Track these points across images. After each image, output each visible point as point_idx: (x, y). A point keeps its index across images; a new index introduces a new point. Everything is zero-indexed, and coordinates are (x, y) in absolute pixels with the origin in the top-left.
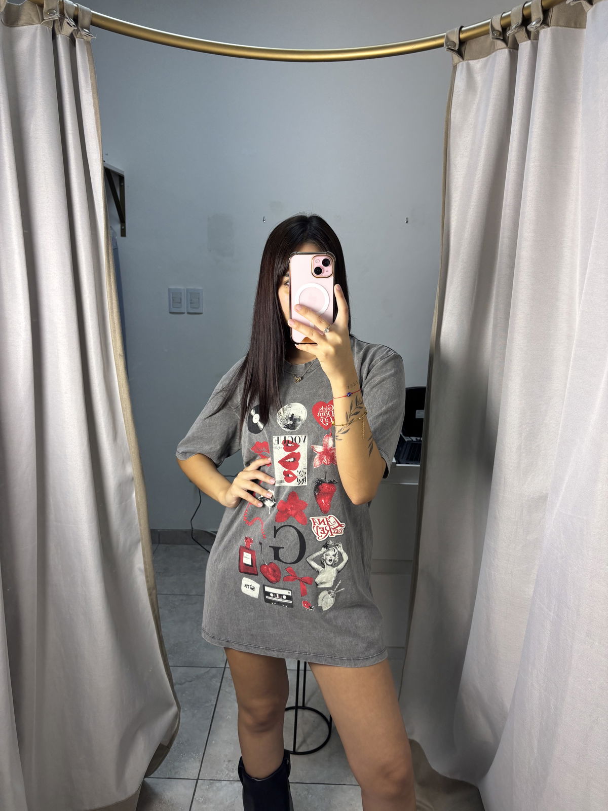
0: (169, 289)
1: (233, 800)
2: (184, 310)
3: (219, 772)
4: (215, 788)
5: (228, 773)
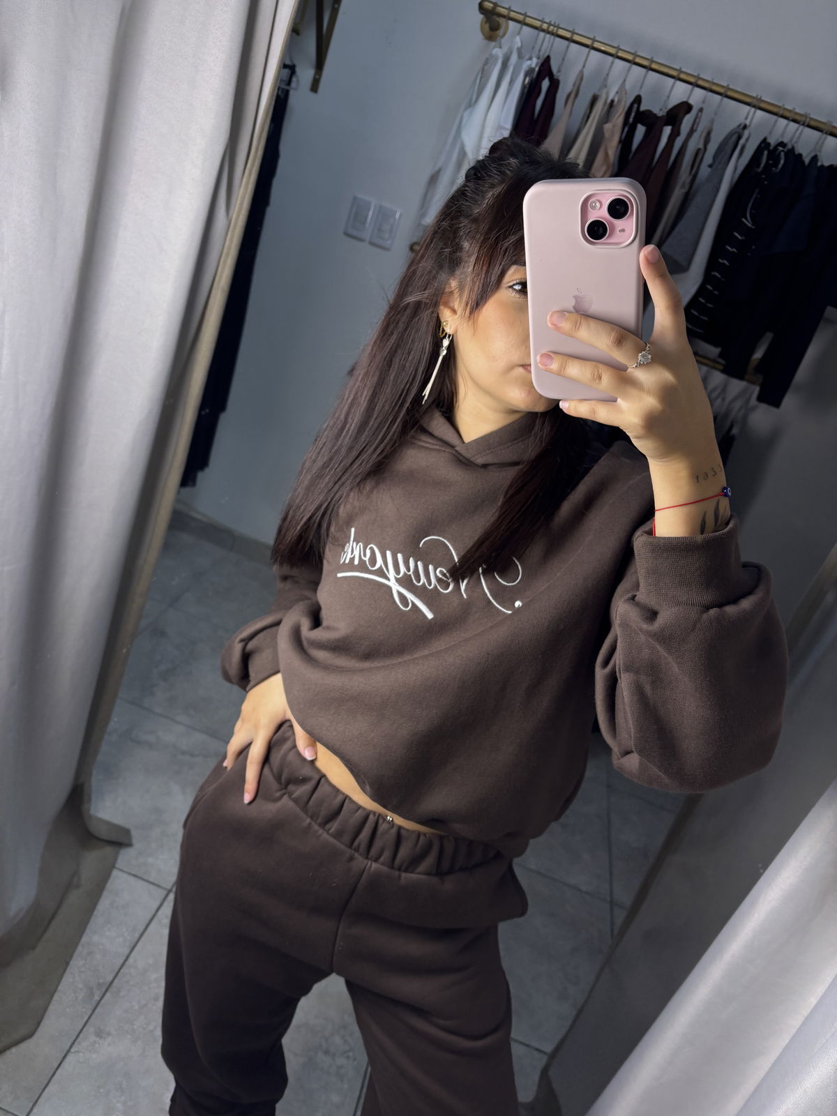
0: (355, 199)
2: (367, 235)
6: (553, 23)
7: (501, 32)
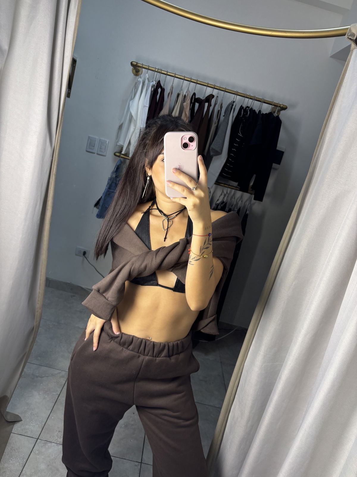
0: (89, 137)
1: (56, 456)
2: (95, 151)
3: (51, 437)
4: (47, 446)
5: (57, 439)
6: (159, 69)
7: (140, 73)
